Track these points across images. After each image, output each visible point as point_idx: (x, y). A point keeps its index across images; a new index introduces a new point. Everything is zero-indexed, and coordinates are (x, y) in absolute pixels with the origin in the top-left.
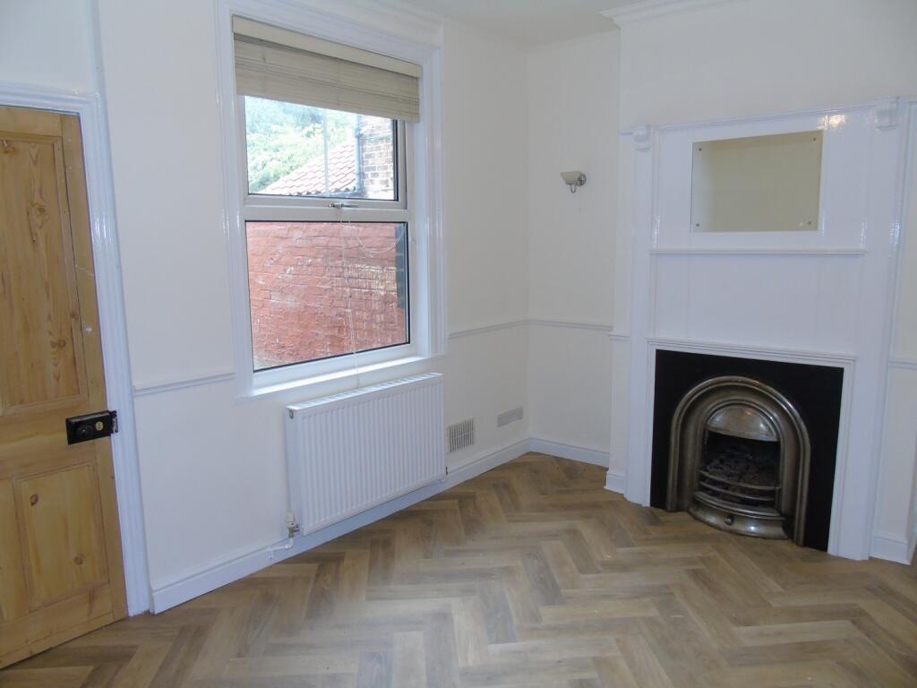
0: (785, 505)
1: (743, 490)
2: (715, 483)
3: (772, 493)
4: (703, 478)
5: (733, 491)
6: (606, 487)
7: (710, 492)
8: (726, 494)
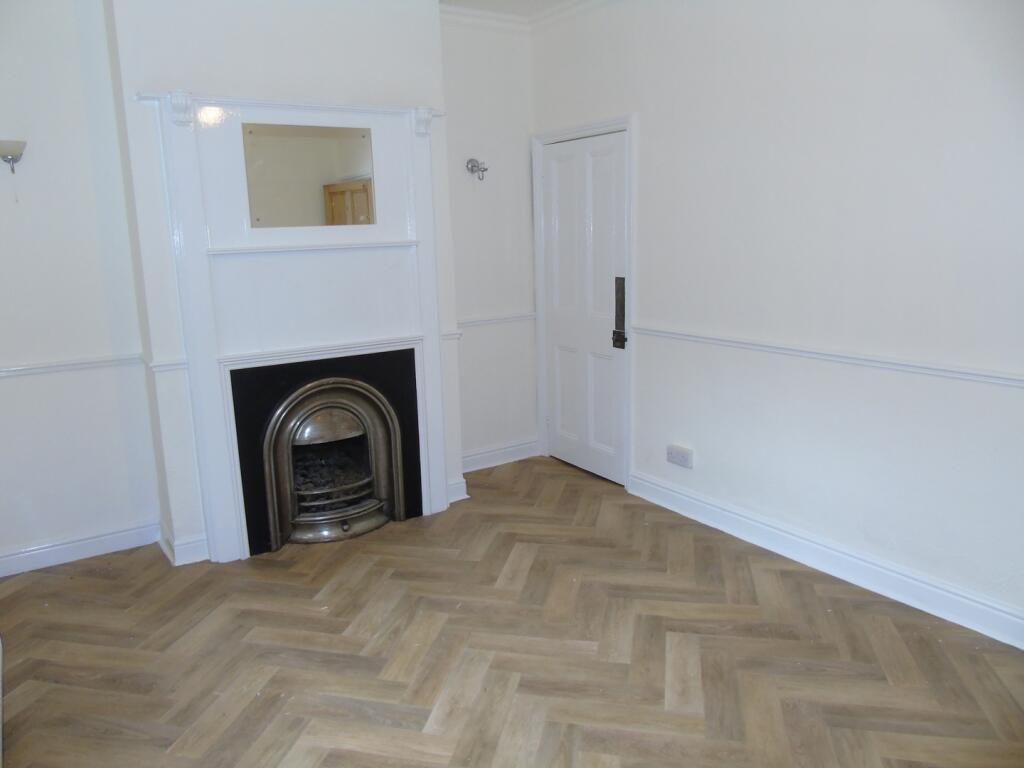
0: (383, 493)
1: (346, 493)
2: (317, 497)
3: (369, 485)
4: (302, 498)
5: (338, 497)
6: (178, 563)
7: (314, 509)
8: (333, 504)
